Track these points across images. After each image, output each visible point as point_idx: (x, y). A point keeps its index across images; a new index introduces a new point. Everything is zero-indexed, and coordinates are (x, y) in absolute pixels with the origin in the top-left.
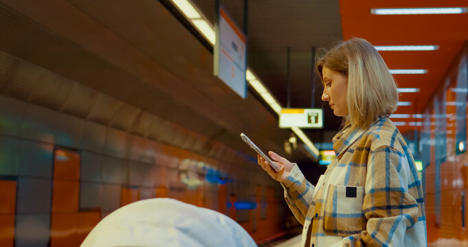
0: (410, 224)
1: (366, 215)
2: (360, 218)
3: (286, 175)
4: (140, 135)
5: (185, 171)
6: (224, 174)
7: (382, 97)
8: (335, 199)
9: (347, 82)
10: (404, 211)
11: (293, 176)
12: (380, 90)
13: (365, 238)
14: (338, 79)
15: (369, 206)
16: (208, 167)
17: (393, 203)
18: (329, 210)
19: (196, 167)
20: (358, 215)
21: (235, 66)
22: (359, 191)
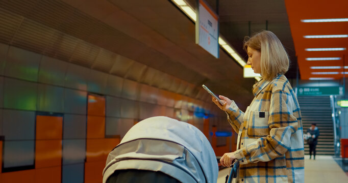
0: (293, 132)
1: (270, 126)
2: (267, 129)
3: (227, 107)
4: (147, 84)
5: (179, 109)
6: (207, 111)
7: (279, 63)
8: (253, 119)
9: (260, 55)
10: (290, 124)
11: (232, 107)
12: (278, 60)
13: (269, 139)
14: (255, 53)
15: (271, 122)
16: (196, 106)
17: (284, 120)
18: (250, 125)
19: (187, 106)
20: (265, 127)
21: (210, 36)
22: (266, 114)
